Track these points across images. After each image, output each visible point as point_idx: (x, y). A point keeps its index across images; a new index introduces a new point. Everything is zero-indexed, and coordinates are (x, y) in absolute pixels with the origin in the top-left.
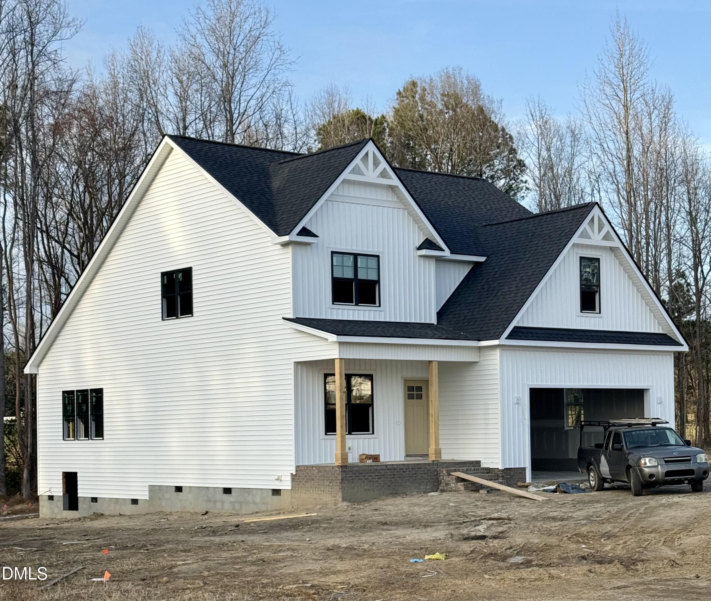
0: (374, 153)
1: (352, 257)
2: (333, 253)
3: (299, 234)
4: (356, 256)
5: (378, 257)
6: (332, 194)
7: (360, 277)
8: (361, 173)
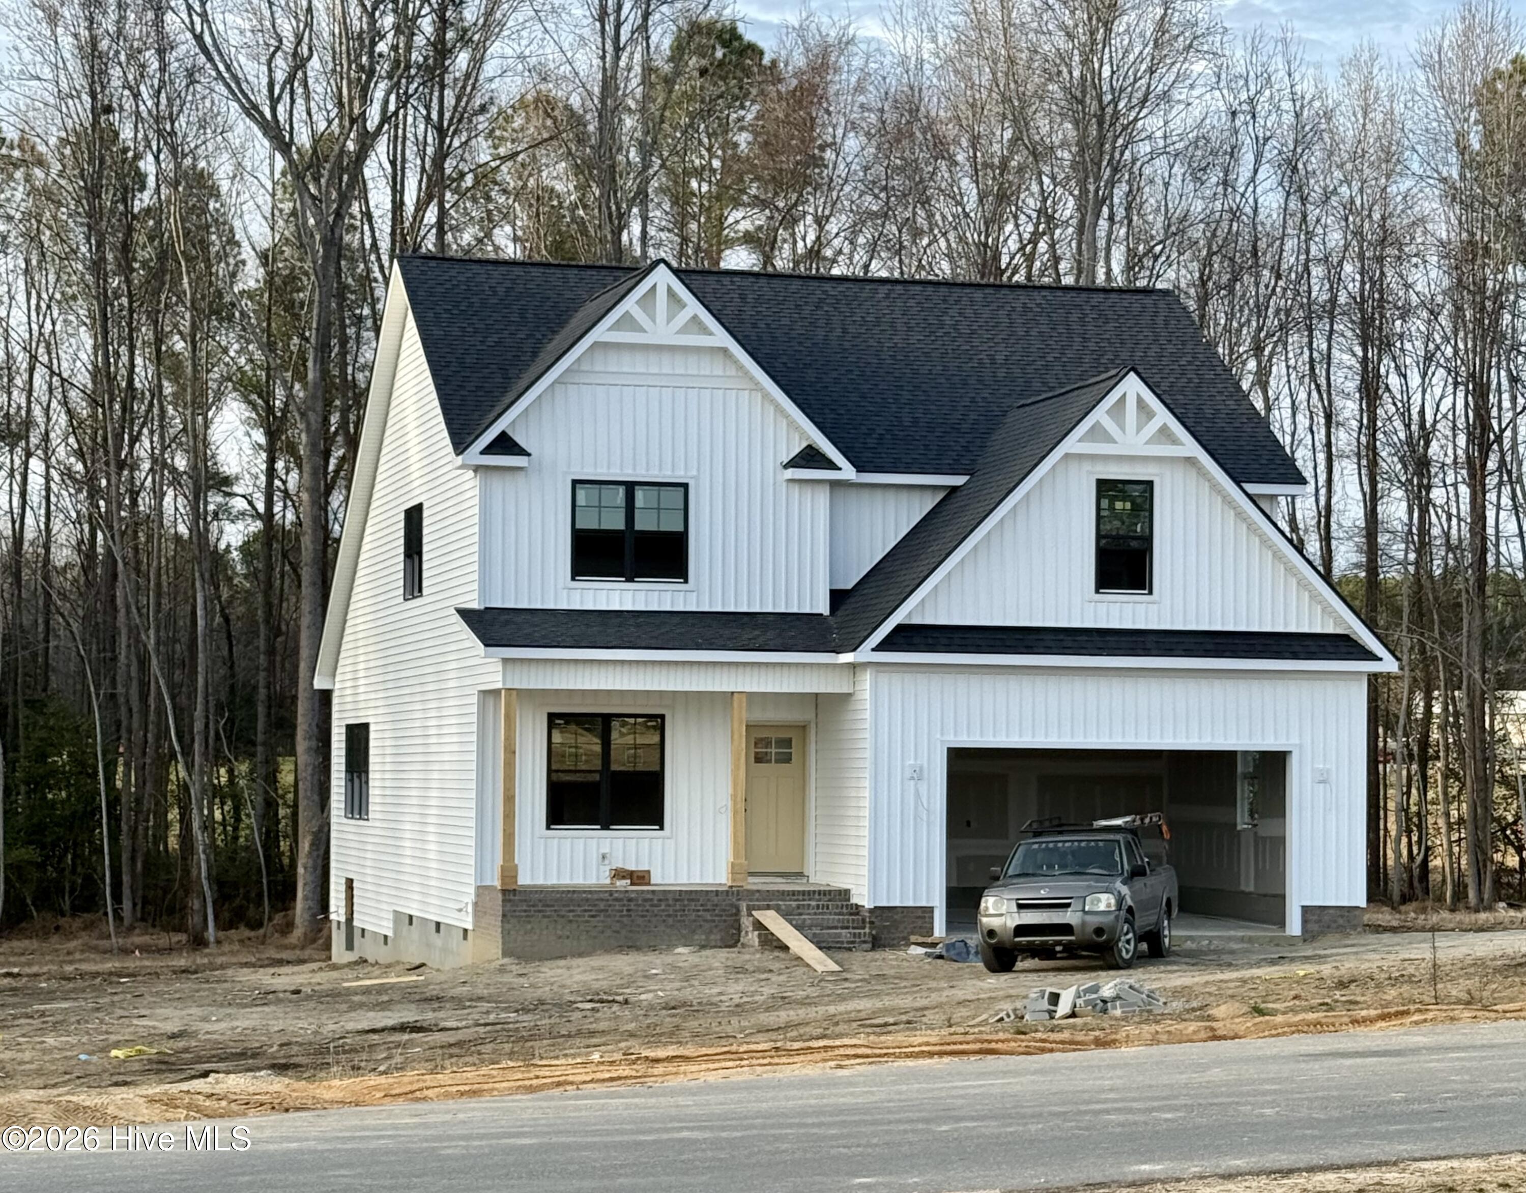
0: (669, 289)
1: (621, 490)
2: (575, 483)
3: (489, 450)
4: (630, 487)
5: (685, 486)
6: (567, 371)
7: (638, 527)
8: (637, 328)
